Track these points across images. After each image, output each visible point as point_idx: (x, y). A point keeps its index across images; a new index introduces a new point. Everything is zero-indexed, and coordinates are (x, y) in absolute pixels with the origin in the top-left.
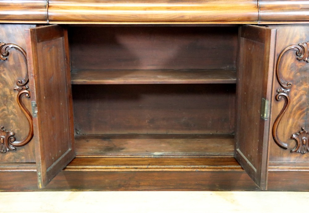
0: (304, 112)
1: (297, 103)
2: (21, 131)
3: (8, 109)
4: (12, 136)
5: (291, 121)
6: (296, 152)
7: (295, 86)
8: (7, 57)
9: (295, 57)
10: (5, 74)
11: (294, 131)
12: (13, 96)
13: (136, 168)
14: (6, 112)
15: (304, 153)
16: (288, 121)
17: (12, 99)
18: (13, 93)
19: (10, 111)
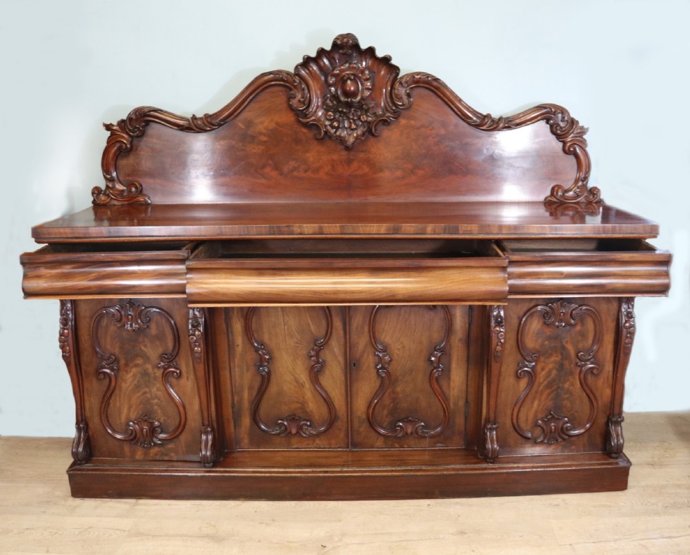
0: (552, 392)
1: (544, 380)
2: (169, 420)
3: (150, 391)
4: (157, 427)
5: (536, 403)
6: (542, 442)
7: (542, 359)
8: (147, 324)
9: (541, 321)
10: (145, 346)
11: (540, 416)
12: (157, 374)
13: (326, 472)
14: (149, 395)
15: (552, 444)
16: (533, 403)
17: (155, 378)
18: (156, 371)
19: (153, 395)
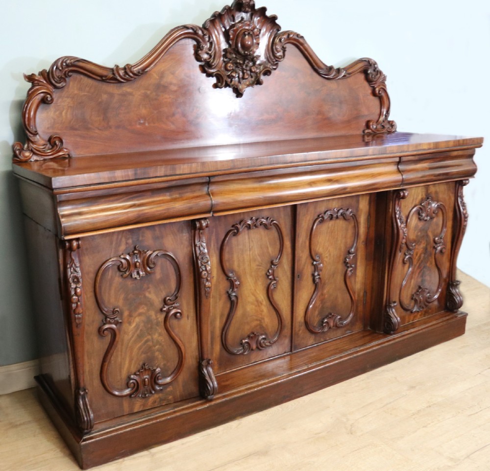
0: (421, 271)
2: (169, 364)
3: (152, 339)
4: (158, 373)
5: (412, 282)
6: (415, 311)
7: (417, 247)
9: (417, 217)
11: (415, 291)
12: (160, 319)
13: (299, 372)
14: (150, 343)
15: (420, 311)
17: (157, 324)
18: (159, 315)
19: (155, 341)
